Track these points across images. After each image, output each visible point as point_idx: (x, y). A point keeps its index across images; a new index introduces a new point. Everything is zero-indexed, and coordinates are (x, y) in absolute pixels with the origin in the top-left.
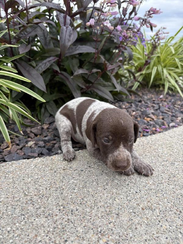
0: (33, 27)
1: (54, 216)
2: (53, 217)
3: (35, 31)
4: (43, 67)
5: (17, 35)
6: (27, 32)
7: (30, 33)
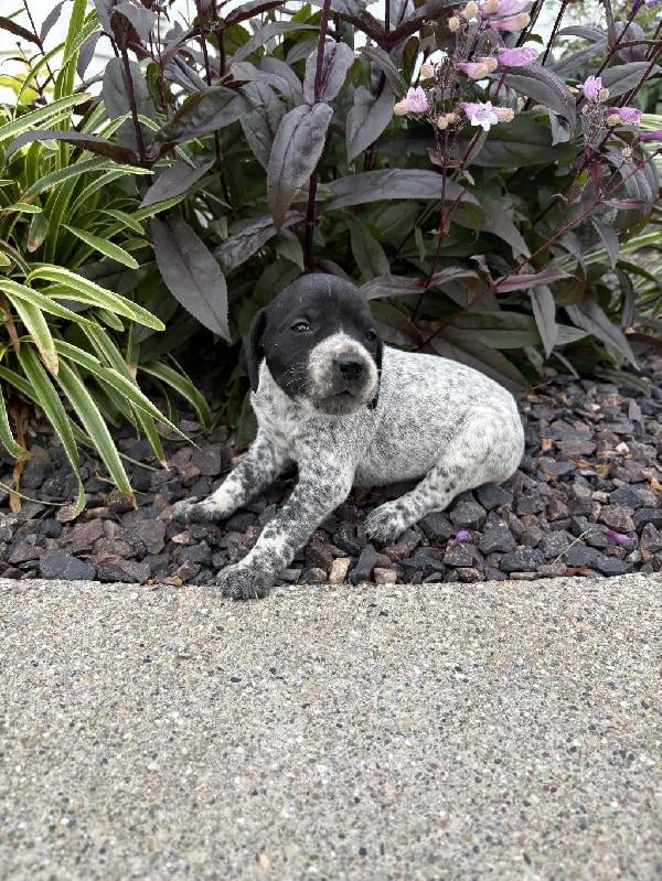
0: (222, 98)
1: (22, 846)
2: (16, 846)
3: (225, 114)
4: (235, 252)
5: (165, 130)
6: (199, 117)
7: (210, 118)
